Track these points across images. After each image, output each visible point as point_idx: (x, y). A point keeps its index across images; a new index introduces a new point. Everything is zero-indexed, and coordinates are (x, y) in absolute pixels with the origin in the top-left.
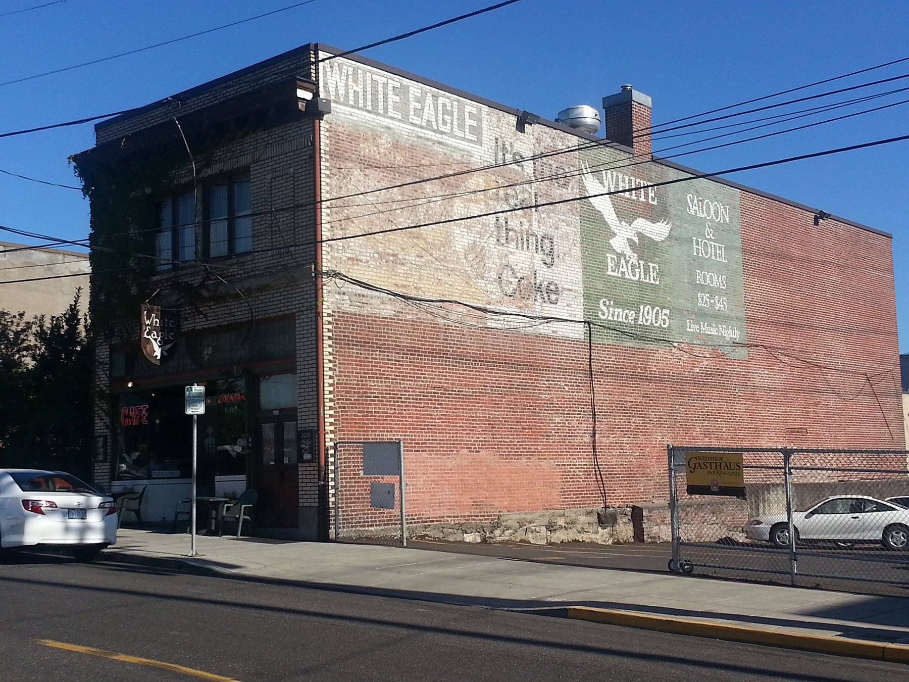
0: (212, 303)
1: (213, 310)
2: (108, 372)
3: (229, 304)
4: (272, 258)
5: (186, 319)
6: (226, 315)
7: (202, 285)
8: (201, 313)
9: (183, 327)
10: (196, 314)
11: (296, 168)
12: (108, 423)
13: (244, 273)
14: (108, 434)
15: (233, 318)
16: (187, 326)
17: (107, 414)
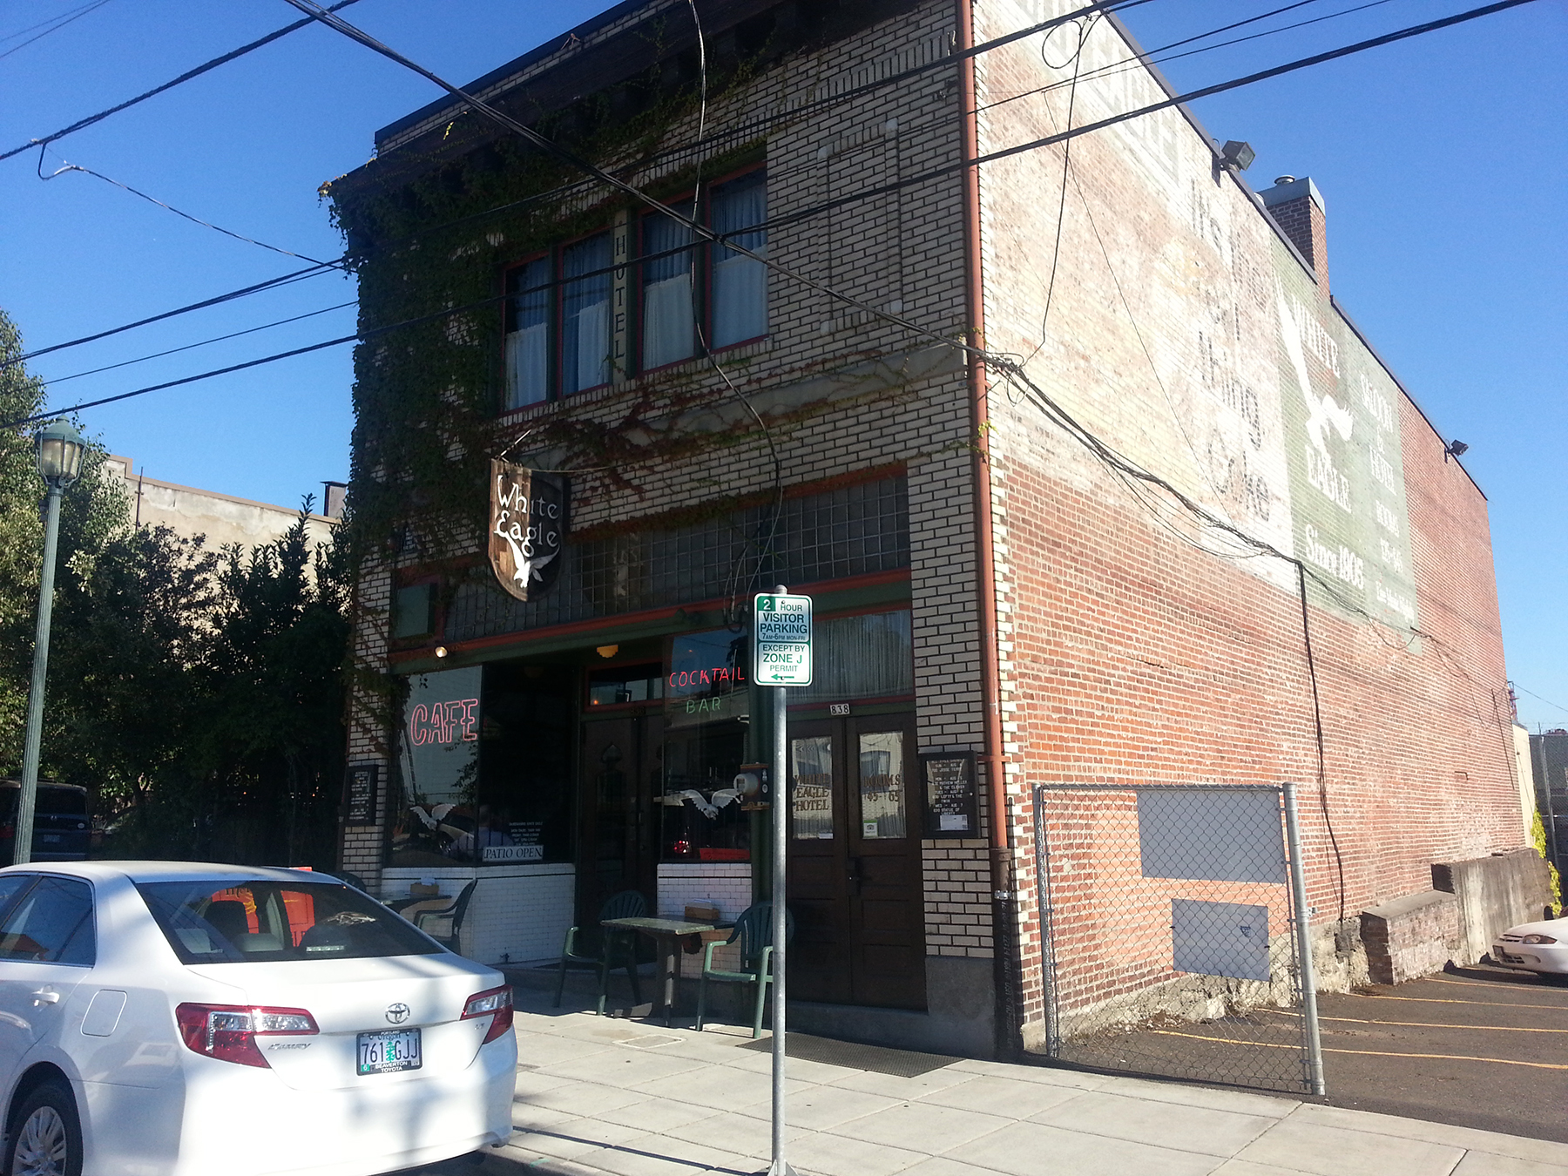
0: (658, 460)
1: (659, 476)
2: (385, 629)
3: (706, 456)
4: (829, 339)
5: (586, 502)
6: (696, 484)
7: (631, 422)
8: (628, 484)
9: (577, 519)
10: (612, 488)
11: (902, 119)
12: (381, 740)
13: (749, 382)
14: (379, 762)
15: (715, 489)
16: (586, 517)
17: (379, 719)
